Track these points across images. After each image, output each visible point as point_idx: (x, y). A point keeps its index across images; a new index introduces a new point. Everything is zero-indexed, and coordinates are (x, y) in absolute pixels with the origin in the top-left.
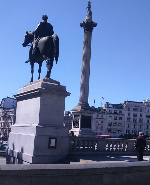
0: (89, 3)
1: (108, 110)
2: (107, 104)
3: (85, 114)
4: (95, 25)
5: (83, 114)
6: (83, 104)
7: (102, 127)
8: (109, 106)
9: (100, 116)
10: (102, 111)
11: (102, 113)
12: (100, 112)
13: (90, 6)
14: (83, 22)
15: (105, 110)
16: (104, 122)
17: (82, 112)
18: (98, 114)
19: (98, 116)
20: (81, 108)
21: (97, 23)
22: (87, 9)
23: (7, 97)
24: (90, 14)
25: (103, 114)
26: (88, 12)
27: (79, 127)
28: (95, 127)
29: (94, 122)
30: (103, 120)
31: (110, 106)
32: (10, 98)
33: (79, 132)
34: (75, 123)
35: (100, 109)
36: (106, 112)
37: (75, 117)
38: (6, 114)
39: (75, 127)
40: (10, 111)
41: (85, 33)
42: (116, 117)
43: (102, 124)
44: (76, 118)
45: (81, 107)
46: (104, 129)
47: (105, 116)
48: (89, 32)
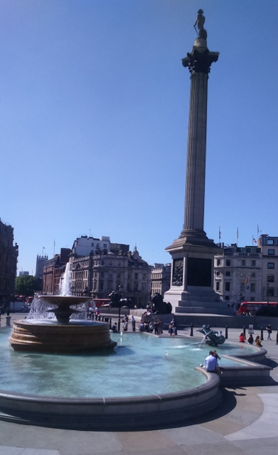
0: (201, 12)
1: (265, 251)
2: (264, 238)
3: (197, 255)
4: (215, 57)
5: (191, 255)
6: (192, 233)
7: (253, 285)
8: (266, 242)
9: (248, 263)
10: (254, 252)
11: (252, 256)
12: (249, 254)
13: (201, 19)
14: (188, 54)
15: (258, 250)
16: (257, 274)
17: (189, 251)
18: (244, 259)
19: (244, 262)
20: (187, 242)
21: (218, 53)
22: (197, 26)
23: (82, 237)
24: (203, 35)
25: (254, 259)
26: (198, 31)
27: (182, 285)
28: (239, 286)
29: (237, 276)
30: (256, 270)
31: (270, 242)
32: (86, 237)
33: (183, 294)
34: (176, 276)
35: (248, 249)
36: (260, 255)
37: (176, 263)
38: (79, 266)
39: (175, 285)
40: (84, 261)
41: (192, 77)
42: (274, 263)
43: (253, 279)
44: (178, 264)
45: (185, 239)
46: (258, 288)
47: (258, 263)
48: (201, 74)
